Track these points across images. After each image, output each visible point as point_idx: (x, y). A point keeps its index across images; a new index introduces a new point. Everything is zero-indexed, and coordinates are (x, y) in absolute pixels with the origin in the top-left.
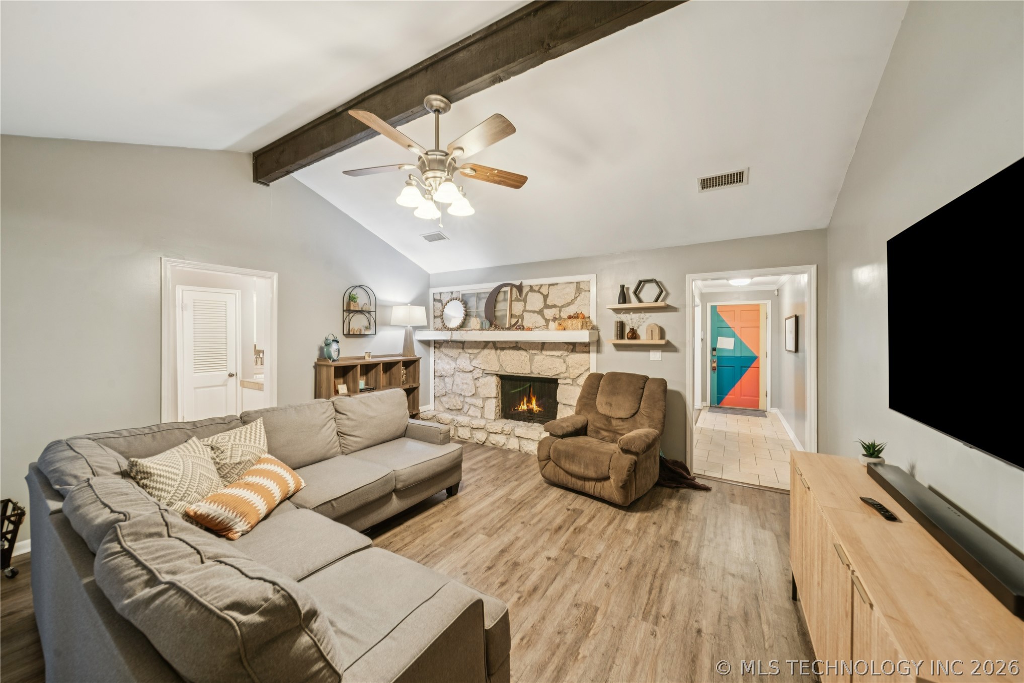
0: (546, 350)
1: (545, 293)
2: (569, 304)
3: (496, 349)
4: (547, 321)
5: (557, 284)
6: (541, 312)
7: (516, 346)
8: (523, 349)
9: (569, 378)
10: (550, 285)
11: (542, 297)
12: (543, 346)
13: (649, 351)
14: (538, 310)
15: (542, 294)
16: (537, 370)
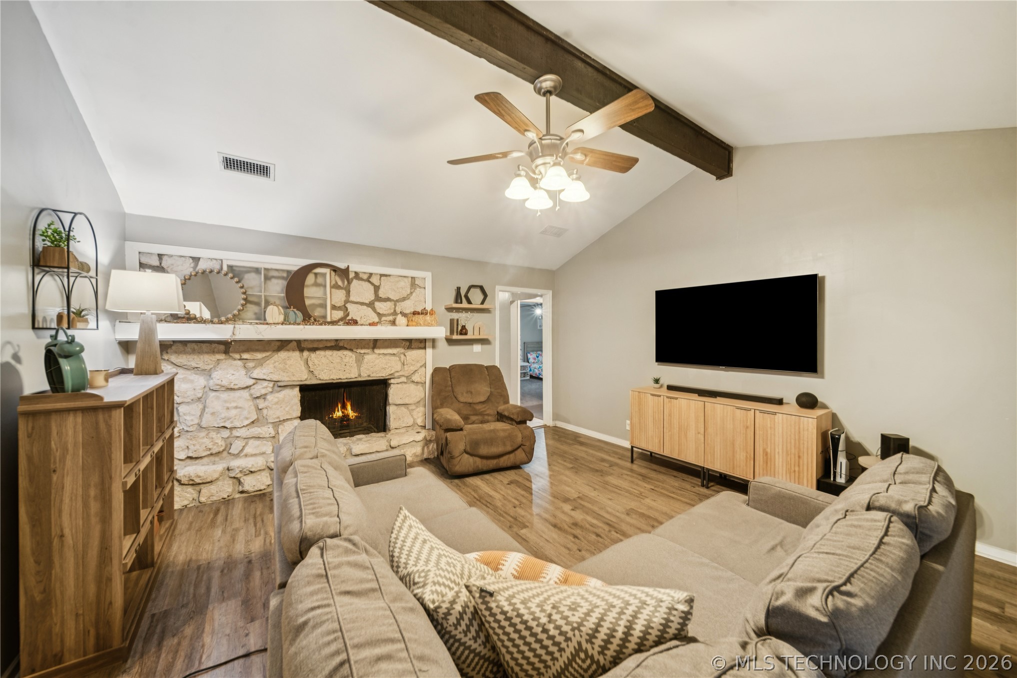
0: (379, 348)
1: (377, 284)
2: (404, 299)
3: (301, 350)
4: (379, 315)
5: (390, 276)
6: (371, 305)
7: (337, 345)
8: (346, 349)
9: (403, 376)
10: (382, 275)
11: (372, 288)
12: (375, 344)
13: (472, 344)
14: (367, 302)
15: (372, 284)
16: (367, 372)
